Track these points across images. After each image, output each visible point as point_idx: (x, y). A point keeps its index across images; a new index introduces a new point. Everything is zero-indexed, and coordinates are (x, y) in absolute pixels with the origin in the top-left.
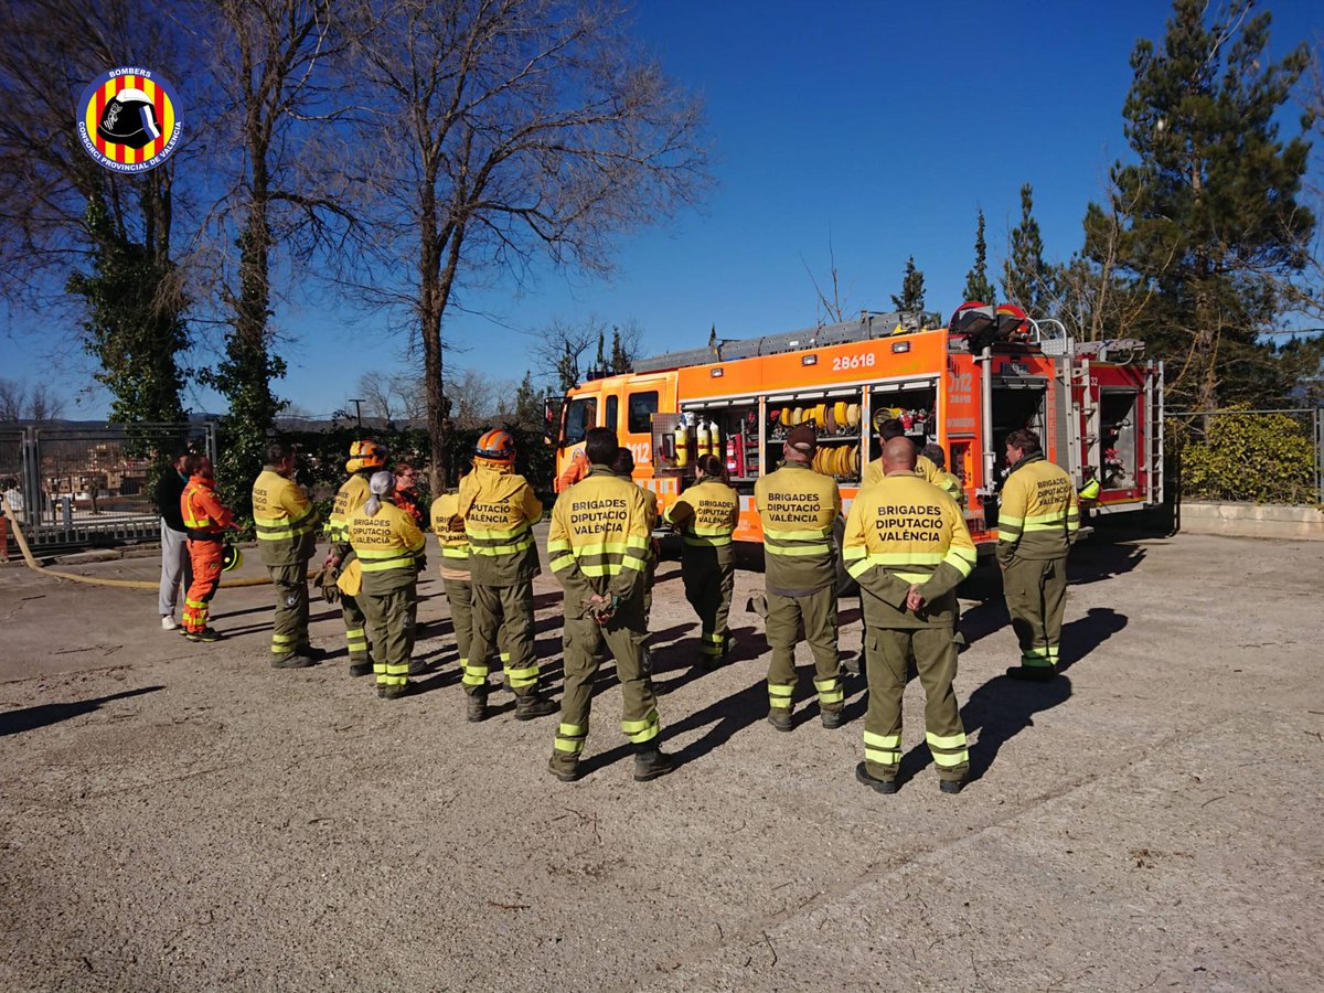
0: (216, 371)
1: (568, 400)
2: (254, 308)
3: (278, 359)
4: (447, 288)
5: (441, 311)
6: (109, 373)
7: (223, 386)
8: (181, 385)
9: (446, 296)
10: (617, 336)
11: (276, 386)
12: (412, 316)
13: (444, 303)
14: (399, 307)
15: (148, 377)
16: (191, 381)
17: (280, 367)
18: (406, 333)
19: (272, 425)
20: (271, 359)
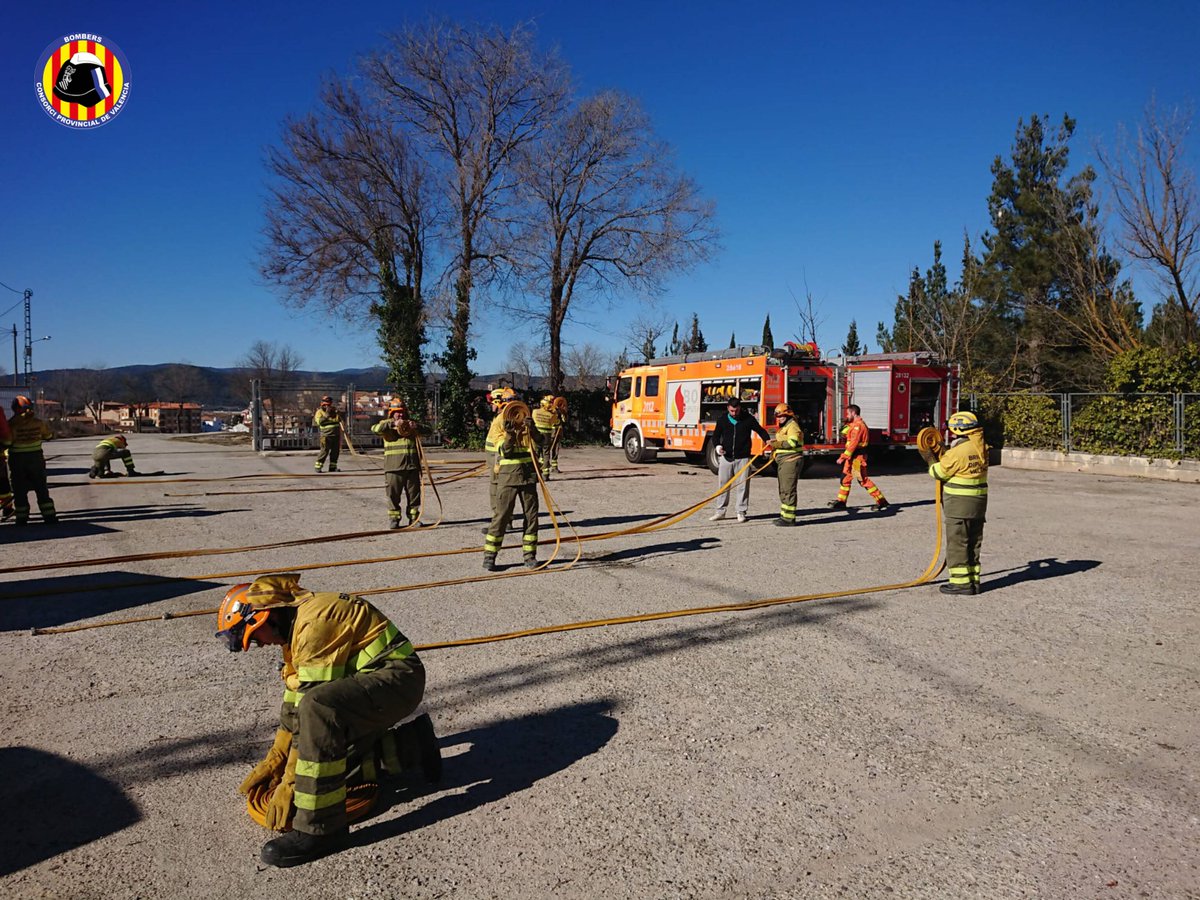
0: (440, 356)
1: (619, 378)
2: (462, 320)
3: (473, 350)
4: (565, 309)
5: (560, 323)
6: (387, 355)
7: (444, 364)
8: (423, 363)
9: (564, 314)
10: (696, 320)
11: (471, 365)
12: (545, 325)
13: (563, 318)
14: (538, 321)
15: (409, 359)
16: (428, 362)
17: (474, 354)
18: (541, 335)
19: (467, 386)
20: (469, 350)
